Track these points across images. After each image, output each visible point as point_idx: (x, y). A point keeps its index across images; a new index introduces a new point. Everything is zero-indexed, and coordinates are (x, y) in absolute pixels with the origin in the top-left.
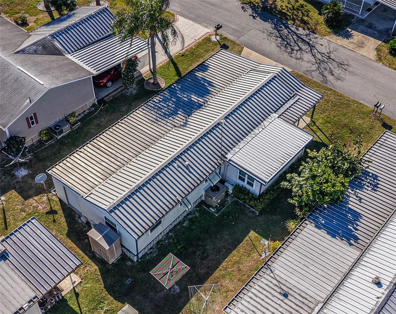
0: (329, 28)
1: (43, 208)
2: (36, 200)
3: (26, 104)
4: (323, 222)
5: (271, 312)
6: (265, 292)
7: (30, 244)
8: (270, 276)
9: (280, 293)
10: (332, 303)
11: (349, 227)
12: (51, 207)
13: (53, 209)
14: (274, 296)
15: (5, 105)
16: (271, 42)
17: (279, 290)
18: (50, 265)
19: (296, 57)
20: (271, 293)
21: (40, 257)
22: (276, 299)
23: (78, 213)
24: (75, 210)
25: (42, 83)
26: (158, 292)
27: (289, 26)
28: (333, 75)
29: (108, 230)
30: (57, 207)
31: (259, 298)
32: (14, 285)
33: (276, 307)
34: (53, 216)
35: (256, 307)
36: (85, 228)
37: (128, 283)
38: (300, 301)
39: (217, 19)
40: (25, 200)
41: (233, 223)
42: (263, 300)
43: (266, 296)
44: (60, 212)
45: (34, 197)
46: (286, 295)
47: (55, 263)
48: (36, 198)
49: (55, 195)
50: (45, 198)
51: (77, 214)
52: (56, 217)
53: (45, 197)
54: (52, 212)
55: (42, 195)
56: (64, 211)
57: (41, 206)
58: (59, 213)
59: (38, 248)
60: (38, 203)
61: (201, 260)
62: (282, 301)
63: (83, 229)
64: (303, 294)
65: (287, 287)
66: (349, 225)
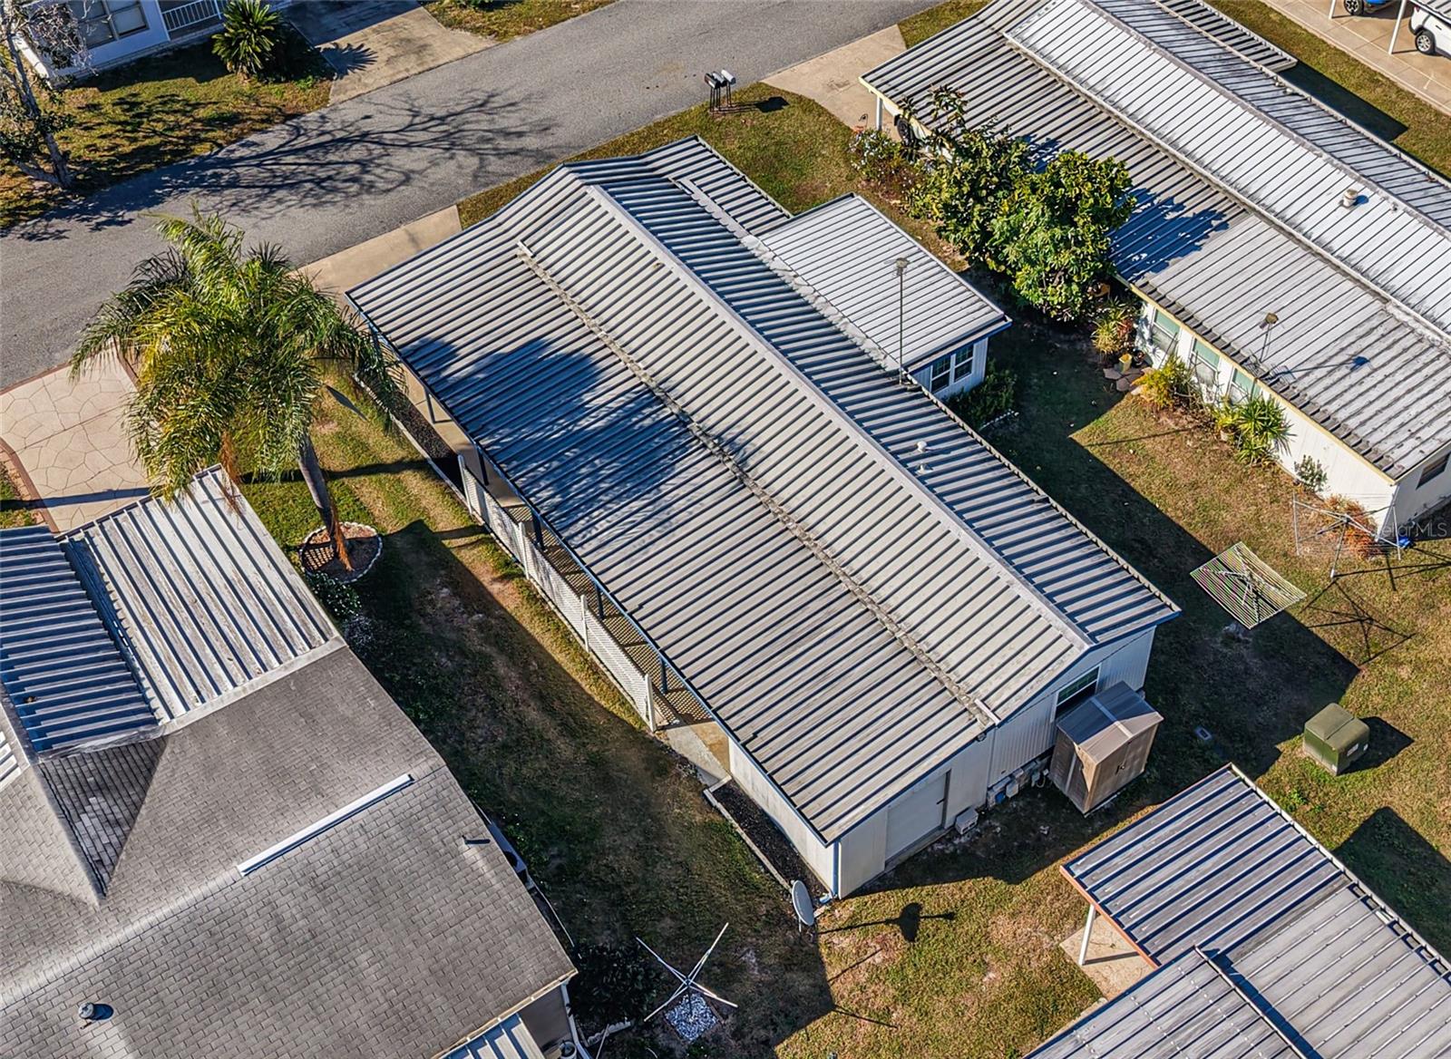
0: (291, 79)
1: (884, 946)
2: (844, 972)
3: (481, 863)
4: (1144, 255)
5: (1404, 394)
6: (1348, 397)
7: (1167, 889)
8: (1300, 378)
9: (1353, 369)
10: (1393, 286)
11: (1168, 217)
12: (887, 922)
13: (898, 916)
14: (1360, 382)
15: (442, 955)
16: (284, 215)
17: (1344, 370)
18: (1240, 845)
19: (397, 183)
20: (1352, 386)
21: (1213, 866)
22: (1369, 379)
23: (927, 842)
24: (912, 852)
25: (405, 778)
26: (1246, 669)
27: (220, 155)
28: (520, 134)
29: (1098, 704)
30: (892, 903)
31: (1364, 407)
32: (1318, 938)
33: (1392, 384)
34: (925, 917)
35: (1390, 419)
36: (995, 827)
37: (1210, 736)
38: (1378, 340)
39: (57, 314)
40: (834, 1007)
41: (1038, 468)
42: (1371, 403)
43: (1361, 395)
44: (912, 895)
45: (829, 977)
46: (1361, 362)
47: (1234, 832)
48: (831, 973)
49: (833, 909)
50: (844, 942)
51: (931, 845)
52: (929, 906)
53: (836, 941)
54: (909, 921)
55: (824, 951)
56: (911, 883)
57: (873, 954)
58: (917, 900)
59: (1180, 869)
60: (858, 964)
61: (1155, 557)
62: (1375, 370)
63: (996, 833)
64: (1360, 331)
65: (1336, 354)
66: (1164, 215)
